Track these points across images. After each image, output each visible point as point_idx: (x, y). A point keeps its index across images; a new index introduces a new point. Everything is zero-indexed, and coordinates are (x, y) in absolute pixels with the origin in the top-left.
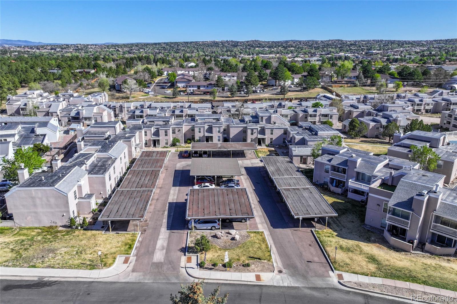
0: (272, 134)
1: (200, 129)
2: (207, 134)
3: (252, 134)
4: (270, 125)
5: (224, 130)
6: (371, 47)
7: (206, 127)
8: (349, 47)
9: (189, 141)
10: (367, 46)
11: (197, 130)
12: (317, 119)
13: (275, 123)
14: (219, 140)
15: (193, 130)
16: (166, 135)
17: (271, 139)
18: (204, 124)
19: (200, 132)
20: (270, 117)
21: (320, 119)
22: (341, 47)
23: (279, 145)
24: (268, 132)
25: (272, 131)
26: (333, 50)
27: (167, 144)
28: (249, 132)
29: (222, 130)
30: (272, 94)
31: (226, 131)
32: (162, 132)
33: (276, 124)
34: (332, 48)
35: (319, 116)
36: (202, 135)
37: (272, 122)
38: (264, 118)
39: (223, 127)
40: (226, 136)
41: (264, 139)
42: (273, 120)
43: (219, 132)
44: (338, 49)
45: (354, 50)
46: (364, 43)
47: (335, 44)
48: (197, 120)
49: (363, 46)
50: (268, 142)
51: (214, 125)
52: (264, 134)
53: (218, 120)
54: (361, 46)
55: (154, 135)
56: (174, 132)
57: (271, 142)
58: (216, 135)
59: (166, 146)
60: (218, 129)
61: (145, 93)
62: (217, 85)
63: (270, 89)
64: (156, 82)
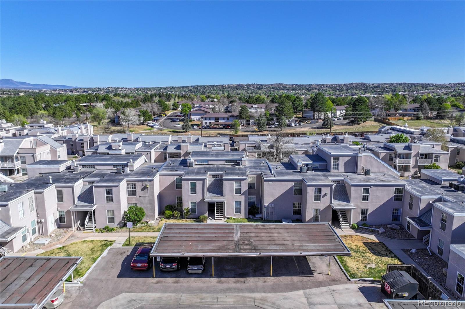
0: (366, 198)
1: (193, 185)
2: (210, 197)
3: (318, 198)
4: (356, 176)
5: (251, 186)
6: (396, 89)
7: (209, 180)
8: (373, 89)
9: (168, 212)
10: (391, 89)
11: (186, 186)
12: (412, 162)
13: (367, 172)
14: (238, 211)
15: (178, 185)
16: (110, 199)
17: (365, 211)
18: (205, 174)
19: (193, 191)
20: (354, 159)
21: (417, 161)
22: (365, 90)
23: (384, 226)
24: (355, 194)
25: (367, 191)
26: (357, 92)
27: (111, 220)
28: (311, 193)
29: (245, 188)
30: (311, 128)
31: (255, 189)
32: (99, 194)
33: (372, 175)
34: (356, 90)
35: (416, 156)
36: (197, 197)
37: (359, 170)
38: (342, 162)
39: (249, 180)
40: (253, 198)
41: (345, 213)
42: (362, 164)
43: (238, 191)
44: (362, 91)
45: (379, 91)
46: (387, 85)
47: (358, 86)
48: (191, 164)
49: (388, 89)
50: (355, 218)
51: (227, 174)
52: (346, 199)
53: (237, 163)
54: (385, 88)
55: (80, 198)
56: (132, 192)
57: (364, 219)
58: (232, 199)
59: (111, 226)
60: (235, 186)
61: (150, 126)
62: (240, 117)
63: (308, 122)
64: (168, 115)
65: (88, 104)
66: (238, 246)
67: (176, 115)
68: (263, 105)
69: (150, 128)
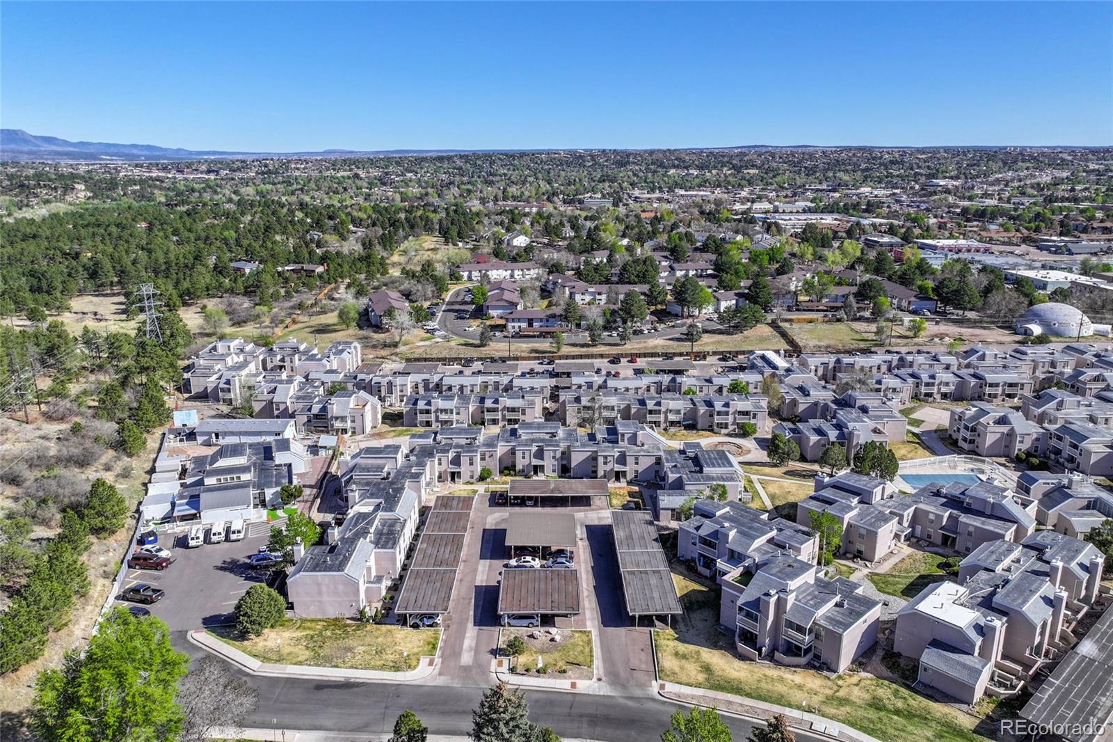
0: (637, 463)
1: (524, 453)
2: (535, 462)
3: (605, 463)
4: (635, 447)
5: (563, 453)
6: (937, 170)
7: (534, 449)
8: (886, 168)
9: (506, 472)
11: (519, 454)
12: (730, 419)
13: (643, 445)
14: (554, 471)
15: (513, 452)
16: (471, 464)
17: (636, 472)
18: (531, 445)
19: (524, 458)
20: (635, 435)
21: (735, 418)
22: (867, 169)
23: (648, 482)
24: (630, 460)
25: (637, 459)
27: (472, 477)
28: (601, 460)
29: (558, 455)
30: (670, 339)
31: (566, 455)
32: (464, 460)
33: (645, 447)
35: (734, 413)
36: (526, 462)
37: (639, 443)
38: (626, 437)
39: (561, 450)
40: (565, 462)
41: (624, 473)
42: (640, 439)
43: (554, 457)
45: (898, 176)
46: (924, 156)
48: (520, 436)
49: (920, 167)
50: (630, 476)
51: (547, 446)
52: (624, 464)
53: (553, 435)
54: (915, 166)
55: (452, 463)
56: (483, 459)
57: (636, 477)
58: (549, 463)
59: (472, 481)
60: (552, 454)
61: (428, 331)
62: (565, 317)
63: (671, 324)
64: (447, 300)
65: (298, 266)
66: (552, 491)
67: (460, 299)
68: (605, 288)
69: (428, 335)
